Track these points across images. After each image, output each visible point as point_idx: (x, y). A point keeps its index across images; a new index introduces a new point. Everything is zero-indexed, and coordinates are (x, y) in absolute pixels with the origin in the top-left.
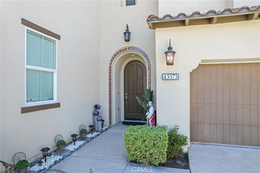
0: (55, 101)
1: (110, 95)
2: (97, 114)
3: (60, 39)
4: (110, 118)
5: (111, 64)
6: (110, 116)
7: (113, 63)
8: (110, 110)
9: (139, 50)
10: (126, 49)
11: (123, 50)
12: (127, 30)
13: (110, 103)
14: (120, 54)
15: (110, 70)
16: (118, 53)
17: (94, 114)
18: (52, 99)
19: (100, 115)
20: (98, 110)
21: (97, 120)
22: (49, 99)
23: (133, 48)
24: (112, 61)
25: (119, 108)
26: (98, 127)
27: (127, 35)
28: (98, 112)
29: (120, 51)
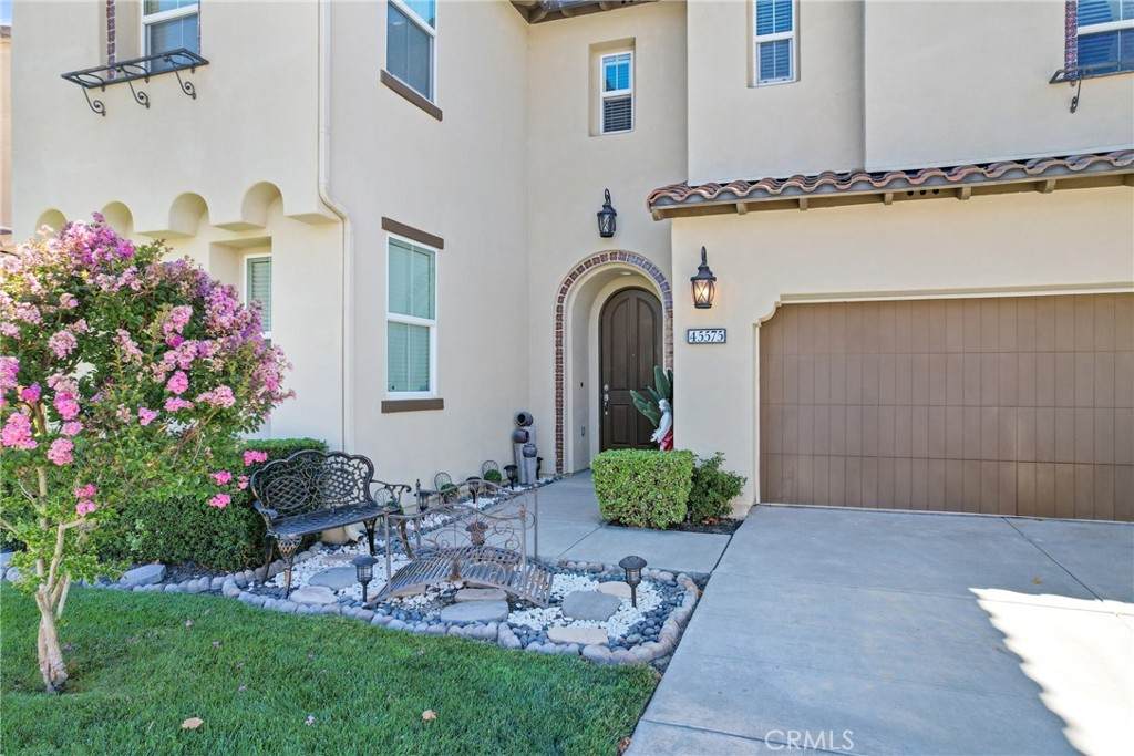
0: (432, 394)
1: (559, 387)
2: (524, 438)
3: (442, 248)
4: (560, 454)
5: (561, 299)
6: (557, 448)
7: (566, 296)
8: (559, 429)
9: (639, 260)
10: (603, 257)
11: (596, 260)
12: (608, 206)
13: (559, 412)
14: (587, 270)
15: (559, 317)
16: (580, 269)
17: (517, 439)
18: (427, 389)
19: (531, 441)
20: (526, 428)
21: (525, 455)
22: (421, 390)
23: (623, 255)
24: (564, 291)
25: (583, 429)
26: (527, 474)
27: (608, 219)
28: (527, 433)
29: (588, 264)
